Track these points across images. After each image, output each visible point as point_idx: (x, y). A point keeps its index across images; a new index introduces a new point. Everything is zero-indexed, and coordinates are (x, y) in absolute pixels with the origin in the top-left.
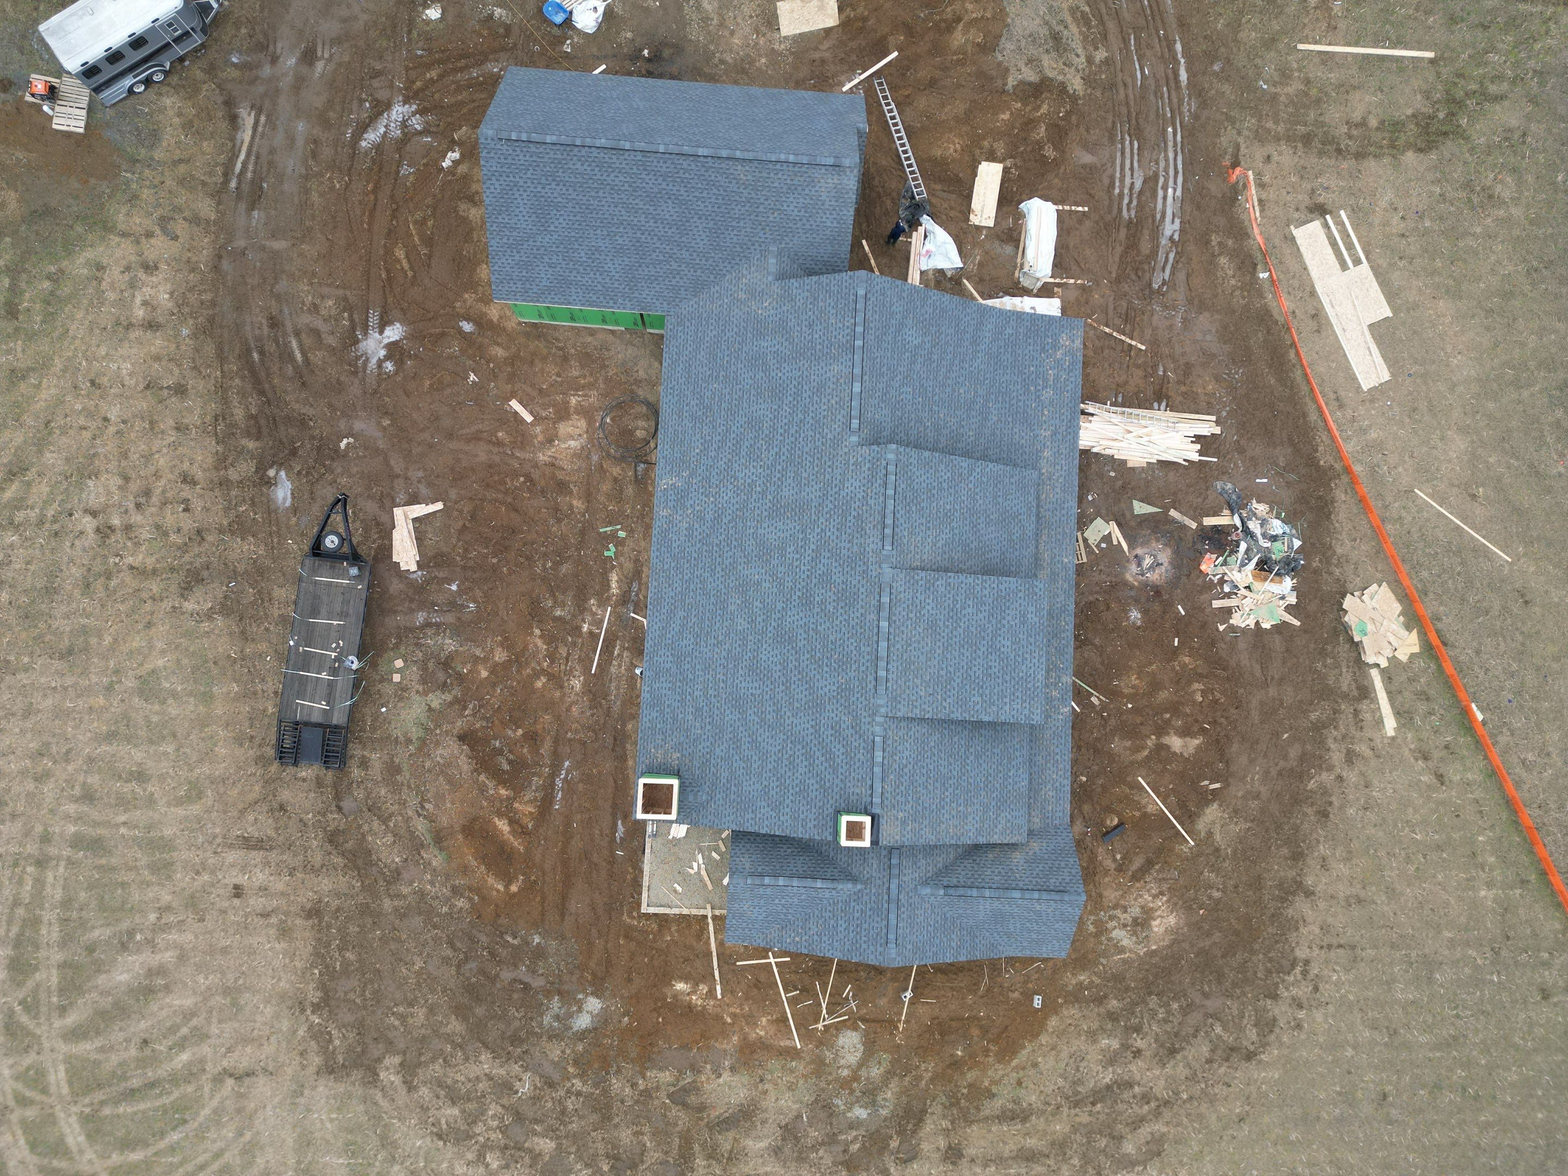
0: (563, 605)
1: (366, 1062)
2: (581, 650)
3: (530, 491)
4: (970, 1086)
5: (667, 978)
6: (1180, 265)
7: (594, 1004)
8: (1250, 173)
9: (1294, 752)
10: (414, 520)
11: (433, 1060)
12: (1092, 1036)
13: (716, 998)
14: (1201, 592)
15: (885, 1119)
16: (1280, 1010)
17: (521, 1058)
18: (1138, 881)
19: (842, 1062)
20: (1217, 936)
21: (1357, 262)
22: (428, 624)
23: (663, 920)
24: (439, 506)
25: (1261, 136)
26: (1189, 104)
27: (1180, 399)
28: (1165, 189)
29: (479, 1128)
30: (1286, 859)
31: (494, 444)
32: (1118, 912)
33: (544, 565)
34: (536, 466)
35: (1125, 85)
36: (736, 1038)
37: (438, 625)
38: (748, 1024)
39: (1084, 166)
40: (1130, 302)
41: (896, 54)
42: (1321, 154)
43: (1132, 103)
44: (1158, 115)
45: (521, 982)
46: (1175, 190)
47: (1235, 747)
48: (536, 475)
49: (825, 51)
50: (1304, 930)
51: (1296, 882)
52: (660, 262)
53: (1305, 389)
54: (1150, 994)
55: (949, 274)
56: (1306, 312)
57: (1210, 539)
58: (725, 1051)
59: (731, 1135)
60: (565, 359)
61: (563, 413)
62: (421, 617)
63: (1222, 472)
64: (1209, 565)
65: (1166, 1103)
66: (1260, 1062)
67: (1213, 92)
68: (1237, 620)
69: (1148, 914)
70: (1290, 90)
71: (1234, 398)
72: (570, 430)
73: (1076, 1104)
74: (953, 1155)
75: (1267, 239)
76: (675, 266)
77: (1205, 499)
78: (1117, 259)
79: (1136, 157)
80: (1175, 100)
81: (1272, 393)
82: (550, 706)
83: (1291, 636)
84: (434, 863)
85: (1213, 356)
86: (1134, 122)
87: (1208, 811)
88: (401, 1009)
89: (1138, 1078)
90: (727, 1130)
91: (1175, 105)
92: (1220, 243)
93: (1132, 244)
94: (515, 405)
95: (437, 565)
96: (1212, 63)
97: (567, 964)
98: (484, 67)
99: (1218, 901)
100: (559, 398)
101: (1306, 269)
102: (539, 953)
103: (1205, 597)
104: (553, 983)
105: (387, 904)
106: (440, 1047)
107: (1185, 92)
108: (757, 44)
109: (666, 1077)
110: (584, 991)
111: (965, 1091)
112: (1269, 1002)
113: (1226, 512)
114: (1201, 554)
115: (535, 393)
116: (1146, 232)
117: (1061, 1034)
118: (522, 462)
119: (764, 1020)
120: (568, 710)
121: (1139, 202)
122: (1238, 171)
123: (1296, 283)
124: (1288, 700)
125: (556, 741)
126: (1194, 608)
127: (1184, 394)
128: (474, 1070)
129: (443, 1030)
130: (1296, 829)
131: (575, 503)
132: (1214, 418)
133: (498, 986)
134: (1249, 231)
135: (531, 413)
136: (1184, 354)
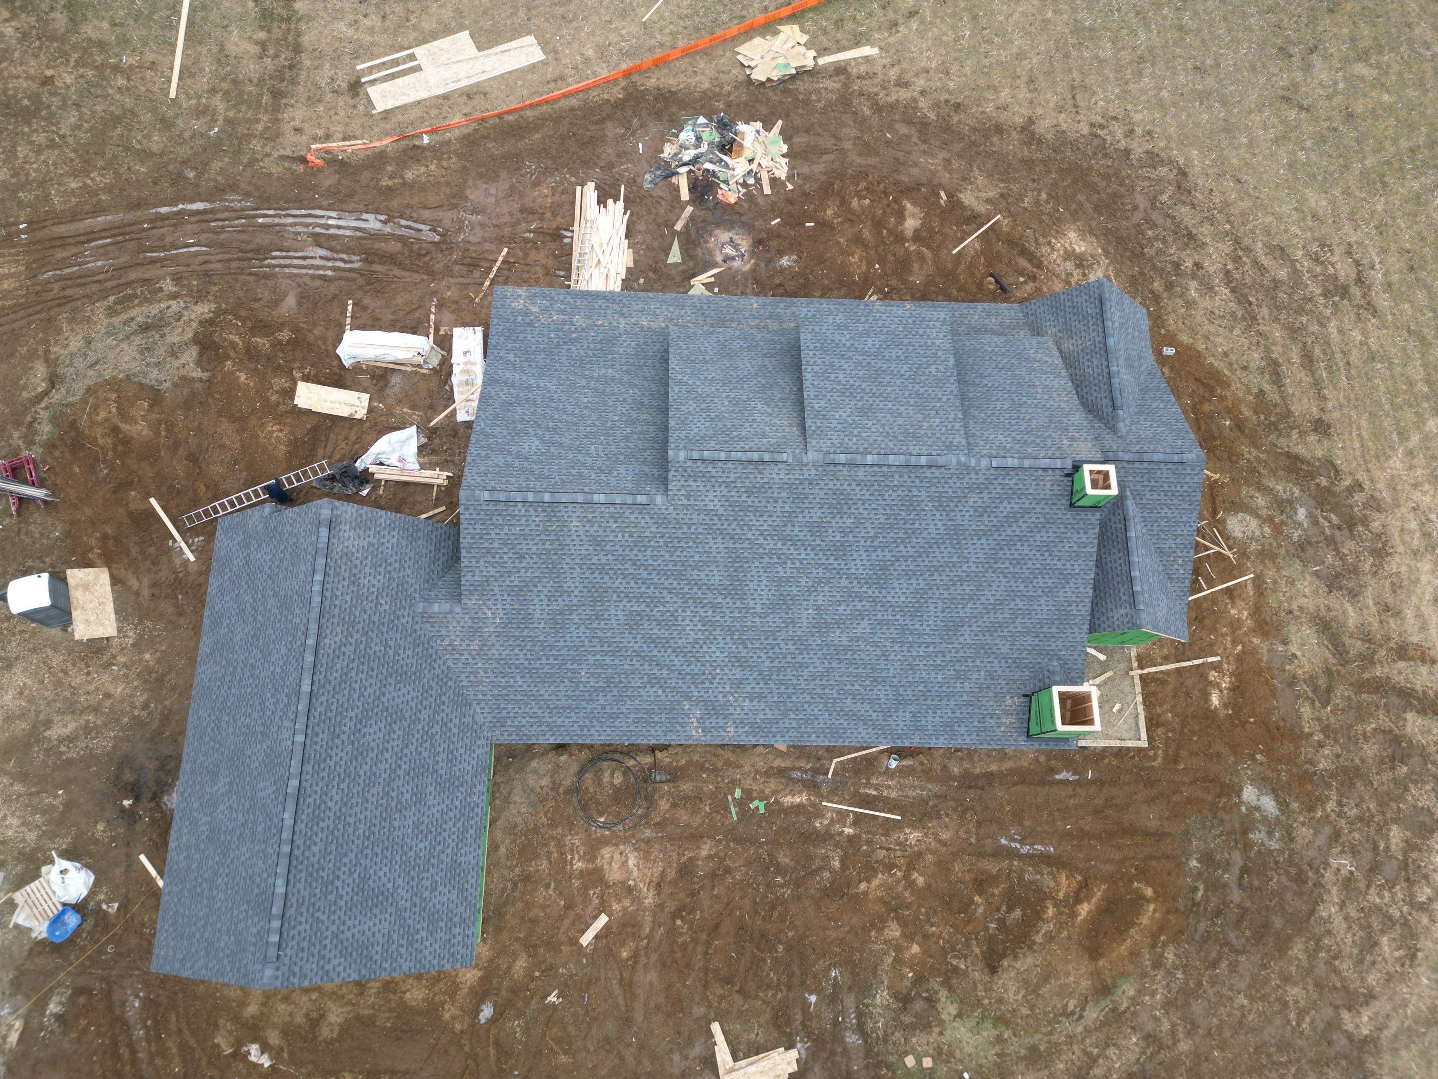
0: (827, 858)
1: (1355, 1054)
2: (875, 834)
3: (692, 911)
4: (1256, 412)
5: (1209, 715)
6: (415, 215)
7: (1249, 793)
8: (313, 147)
9: (903, 129)
10: (735, 1059)
11: (1336, 971)
12: (1190, 304)
13: (1220, 662)
14: (757, 204)
15: (1302, 491)
16: (1138, 148)
17: (1317, 872)
18: (1041, 262)
19: (1257, 533)
20: (1081, 197)
21: (412, 57)
22: (860, 1028)
23: (1153, 723)
24: (716, 1027)
25: (272, 136)
26: (233, 201)
27: (559, 219)
28: (328, 227)
29: (1394, 912)
30: (1002, 139)
31: (636, 962)
32: (1073, 281)
33: (782, 886)
34: (661, 906)
35: (206, 262)
36: (1255, 640)
37: (860, 1015)
38: (1240, 628)
39: (300, 304)
40: (456, 263)
41: (153, 501)
42: (294, 82)
43: (227, 256)
44: (244, 232)
45: (1241, 877)
46: (329, 217)
47: (904, 178)
48: (671, 906)
49: (141, 584)
50: (1064, 127)
51: (1022, 132)
52: (432, 746)
53: (545, 108)
54: (1143, 254)
55: (424, 440)
56: (465, 104)
57: (703, 195)
58: (1269, 651)
59: (1348, 641)
60: (527, 878)
61: (595, 877)
62: (852, 1039)
63: (633, 183)
64: (730, 194)
65: (1237, 242)
66: (1186, 165)
67: (219, 178)
68: (782, 173)
69: (1069, 255)
70: (221, 107)
71: (557, 170)
72: (615, 866)
73: (1254, 318)
74: (1321, 427)
75: (387, 134)
76: (436, 728)
77: (661, 198)
78: (407, 274)
79: (291, 254)
80: (226, 215)
81: (550, 136)
82: (943, 866)
83: (793, 128)
84: (1131, 993)
85: (512, 187)
86: (249, 255)
87: (967, 203)
88: (1292, 1016)
89: (1220, 266)
90: (1344, 645)
91: (232, 214)
92: (391, 178)
93: (391, 259)
94: (586, 939)
95: (788, 1023)
96: (186, 178)
97: (1212, 827)
98: (131, 1022)
99: (1049, 195)
100: (576, 883)
101: (419, 102)
102: (1207, 858)
103: (761, 200)
104: (1236, 842)
105: (1184, 1046)
106: (1322, 965)
107: (217, 205)
108: (125, 665)
109: (1306, 711)
110: (1237, 805)
111: (1262, 417)
112: (1132, 157)
113: (674, 180)
114: (718, 203)
115: (571, 915)
116: (377, 245)
117: (1193, 332)
118: (656, 925)
119: (1233, 612)
120: (943, 843)
121: (343, 252)
122: (310, 157)
123: (434, 112)
124: (854, 132)
125: (982, 855)
126: (773, 210)
127: (554, 214)
128: (1338, 923)
129: (1305, 963)
130: (974, 130)
131: (704, 853)
132: (579, 188)
133: (1248, 904)
134: (377, 150)
135: (596, 917)
136: (511, 214)
